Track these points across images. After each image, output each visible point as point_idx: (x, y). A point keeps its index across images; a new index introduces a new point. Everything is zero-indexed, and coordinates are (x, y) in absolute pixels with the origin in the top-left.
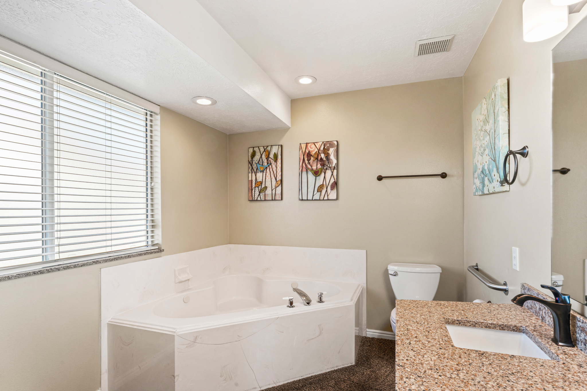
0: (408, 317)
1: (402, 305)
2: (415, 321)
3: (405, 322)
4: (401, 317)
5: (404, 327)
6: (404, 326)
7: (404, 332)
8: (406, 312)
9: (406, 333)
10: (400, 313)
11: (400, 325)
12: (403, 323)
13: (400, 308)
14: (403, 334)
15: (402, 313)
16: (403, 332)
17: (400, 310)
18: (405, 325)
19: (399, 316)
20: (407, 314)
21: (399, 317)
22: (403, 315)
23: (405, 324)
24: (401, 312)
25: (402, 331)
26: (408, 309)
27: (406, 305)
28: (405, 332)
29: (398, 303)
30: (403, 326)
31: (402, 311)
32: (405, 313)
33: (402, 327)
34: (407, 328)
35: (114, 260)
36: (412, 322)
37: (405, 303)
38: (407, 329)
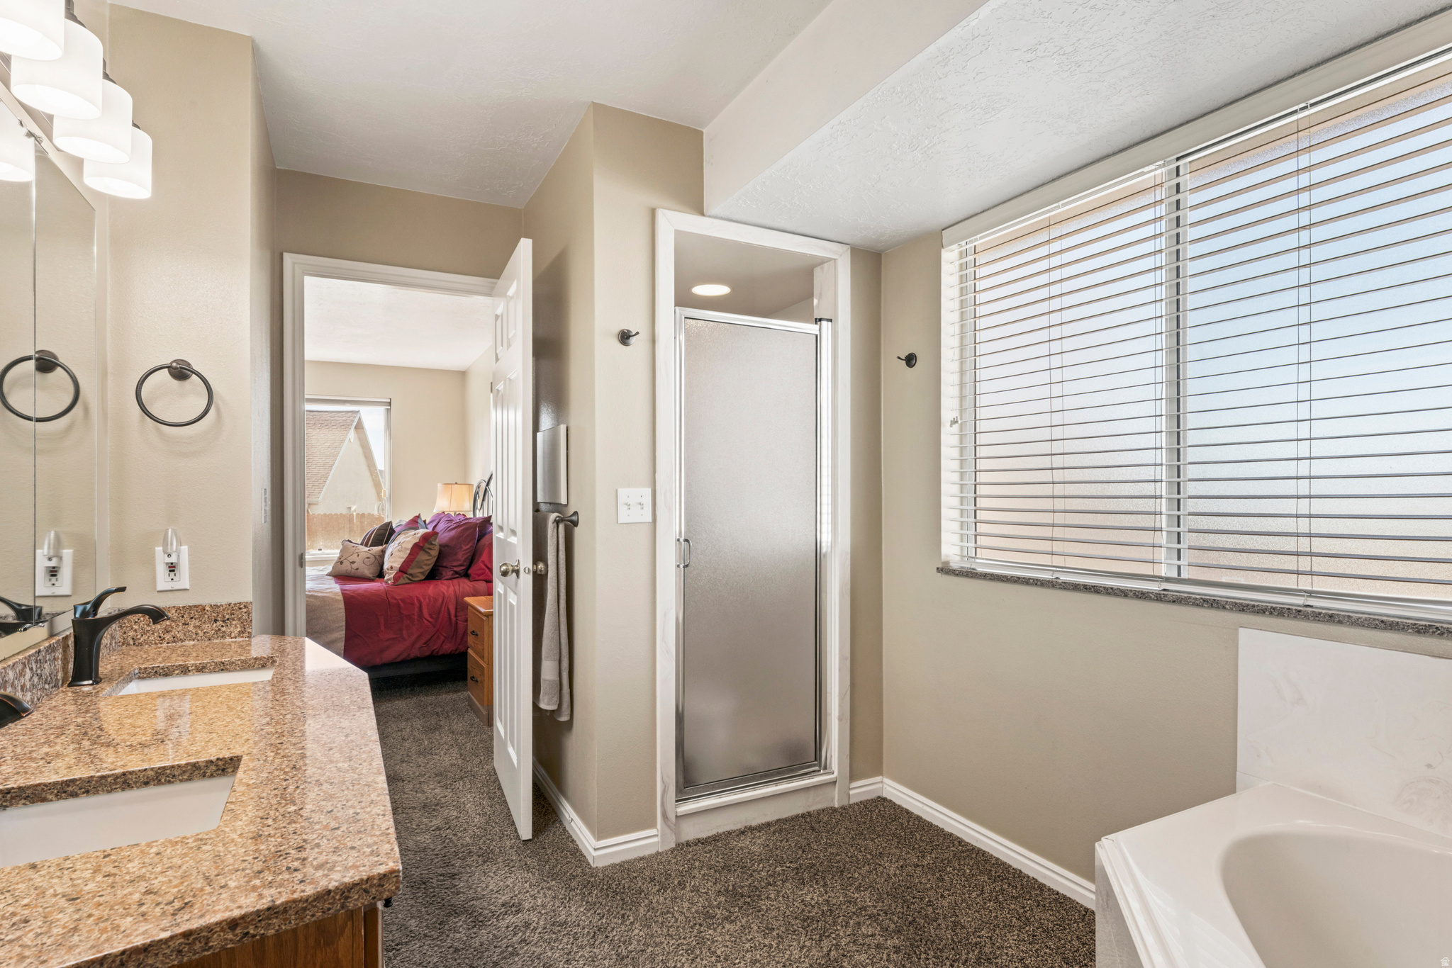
0: (346, 792)
1: (370, 840)
2: (325, 786)
3: (356, 776)
4: (369, 786)
5: (360, 762)
6: (360, 764)
7: (360, 752)
8: (351, 811)
9: (354, 752)
10: (375, 798)
11: (371, 764)
12: (364, 771)
13: (378, 822)
14: (363, 747)
15: (369, 799)
16: (362, 751)
17: (376, 810)
18: (358, 766)
19: (375, 790)
20: (350, 804)
21: (375, 785)
22: (362, 795)
23: (357, 768)
24: (372, 802)
25: (364, 752)
26: (344, 828)
27: (349, 844)
28: (356, 753)
29: (387, 846)
30: (364, 764)
31: (369, 809)
32: (356, 804)
33: (365, 761)
34: (352, 762)
35: (1271, 613)
36: (336, 781)
37: (354, 854)
38: (350, 761)
